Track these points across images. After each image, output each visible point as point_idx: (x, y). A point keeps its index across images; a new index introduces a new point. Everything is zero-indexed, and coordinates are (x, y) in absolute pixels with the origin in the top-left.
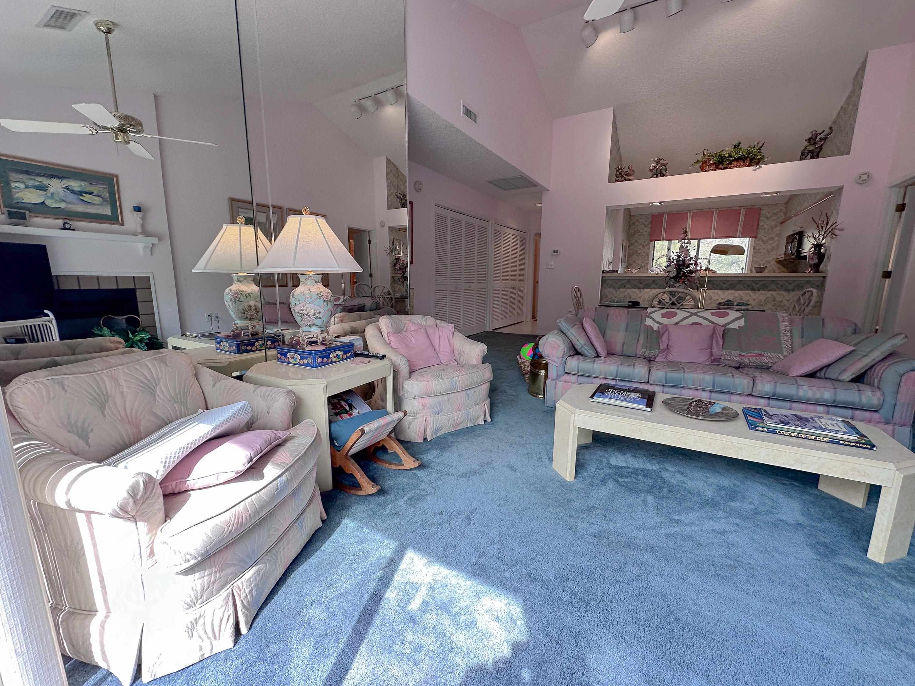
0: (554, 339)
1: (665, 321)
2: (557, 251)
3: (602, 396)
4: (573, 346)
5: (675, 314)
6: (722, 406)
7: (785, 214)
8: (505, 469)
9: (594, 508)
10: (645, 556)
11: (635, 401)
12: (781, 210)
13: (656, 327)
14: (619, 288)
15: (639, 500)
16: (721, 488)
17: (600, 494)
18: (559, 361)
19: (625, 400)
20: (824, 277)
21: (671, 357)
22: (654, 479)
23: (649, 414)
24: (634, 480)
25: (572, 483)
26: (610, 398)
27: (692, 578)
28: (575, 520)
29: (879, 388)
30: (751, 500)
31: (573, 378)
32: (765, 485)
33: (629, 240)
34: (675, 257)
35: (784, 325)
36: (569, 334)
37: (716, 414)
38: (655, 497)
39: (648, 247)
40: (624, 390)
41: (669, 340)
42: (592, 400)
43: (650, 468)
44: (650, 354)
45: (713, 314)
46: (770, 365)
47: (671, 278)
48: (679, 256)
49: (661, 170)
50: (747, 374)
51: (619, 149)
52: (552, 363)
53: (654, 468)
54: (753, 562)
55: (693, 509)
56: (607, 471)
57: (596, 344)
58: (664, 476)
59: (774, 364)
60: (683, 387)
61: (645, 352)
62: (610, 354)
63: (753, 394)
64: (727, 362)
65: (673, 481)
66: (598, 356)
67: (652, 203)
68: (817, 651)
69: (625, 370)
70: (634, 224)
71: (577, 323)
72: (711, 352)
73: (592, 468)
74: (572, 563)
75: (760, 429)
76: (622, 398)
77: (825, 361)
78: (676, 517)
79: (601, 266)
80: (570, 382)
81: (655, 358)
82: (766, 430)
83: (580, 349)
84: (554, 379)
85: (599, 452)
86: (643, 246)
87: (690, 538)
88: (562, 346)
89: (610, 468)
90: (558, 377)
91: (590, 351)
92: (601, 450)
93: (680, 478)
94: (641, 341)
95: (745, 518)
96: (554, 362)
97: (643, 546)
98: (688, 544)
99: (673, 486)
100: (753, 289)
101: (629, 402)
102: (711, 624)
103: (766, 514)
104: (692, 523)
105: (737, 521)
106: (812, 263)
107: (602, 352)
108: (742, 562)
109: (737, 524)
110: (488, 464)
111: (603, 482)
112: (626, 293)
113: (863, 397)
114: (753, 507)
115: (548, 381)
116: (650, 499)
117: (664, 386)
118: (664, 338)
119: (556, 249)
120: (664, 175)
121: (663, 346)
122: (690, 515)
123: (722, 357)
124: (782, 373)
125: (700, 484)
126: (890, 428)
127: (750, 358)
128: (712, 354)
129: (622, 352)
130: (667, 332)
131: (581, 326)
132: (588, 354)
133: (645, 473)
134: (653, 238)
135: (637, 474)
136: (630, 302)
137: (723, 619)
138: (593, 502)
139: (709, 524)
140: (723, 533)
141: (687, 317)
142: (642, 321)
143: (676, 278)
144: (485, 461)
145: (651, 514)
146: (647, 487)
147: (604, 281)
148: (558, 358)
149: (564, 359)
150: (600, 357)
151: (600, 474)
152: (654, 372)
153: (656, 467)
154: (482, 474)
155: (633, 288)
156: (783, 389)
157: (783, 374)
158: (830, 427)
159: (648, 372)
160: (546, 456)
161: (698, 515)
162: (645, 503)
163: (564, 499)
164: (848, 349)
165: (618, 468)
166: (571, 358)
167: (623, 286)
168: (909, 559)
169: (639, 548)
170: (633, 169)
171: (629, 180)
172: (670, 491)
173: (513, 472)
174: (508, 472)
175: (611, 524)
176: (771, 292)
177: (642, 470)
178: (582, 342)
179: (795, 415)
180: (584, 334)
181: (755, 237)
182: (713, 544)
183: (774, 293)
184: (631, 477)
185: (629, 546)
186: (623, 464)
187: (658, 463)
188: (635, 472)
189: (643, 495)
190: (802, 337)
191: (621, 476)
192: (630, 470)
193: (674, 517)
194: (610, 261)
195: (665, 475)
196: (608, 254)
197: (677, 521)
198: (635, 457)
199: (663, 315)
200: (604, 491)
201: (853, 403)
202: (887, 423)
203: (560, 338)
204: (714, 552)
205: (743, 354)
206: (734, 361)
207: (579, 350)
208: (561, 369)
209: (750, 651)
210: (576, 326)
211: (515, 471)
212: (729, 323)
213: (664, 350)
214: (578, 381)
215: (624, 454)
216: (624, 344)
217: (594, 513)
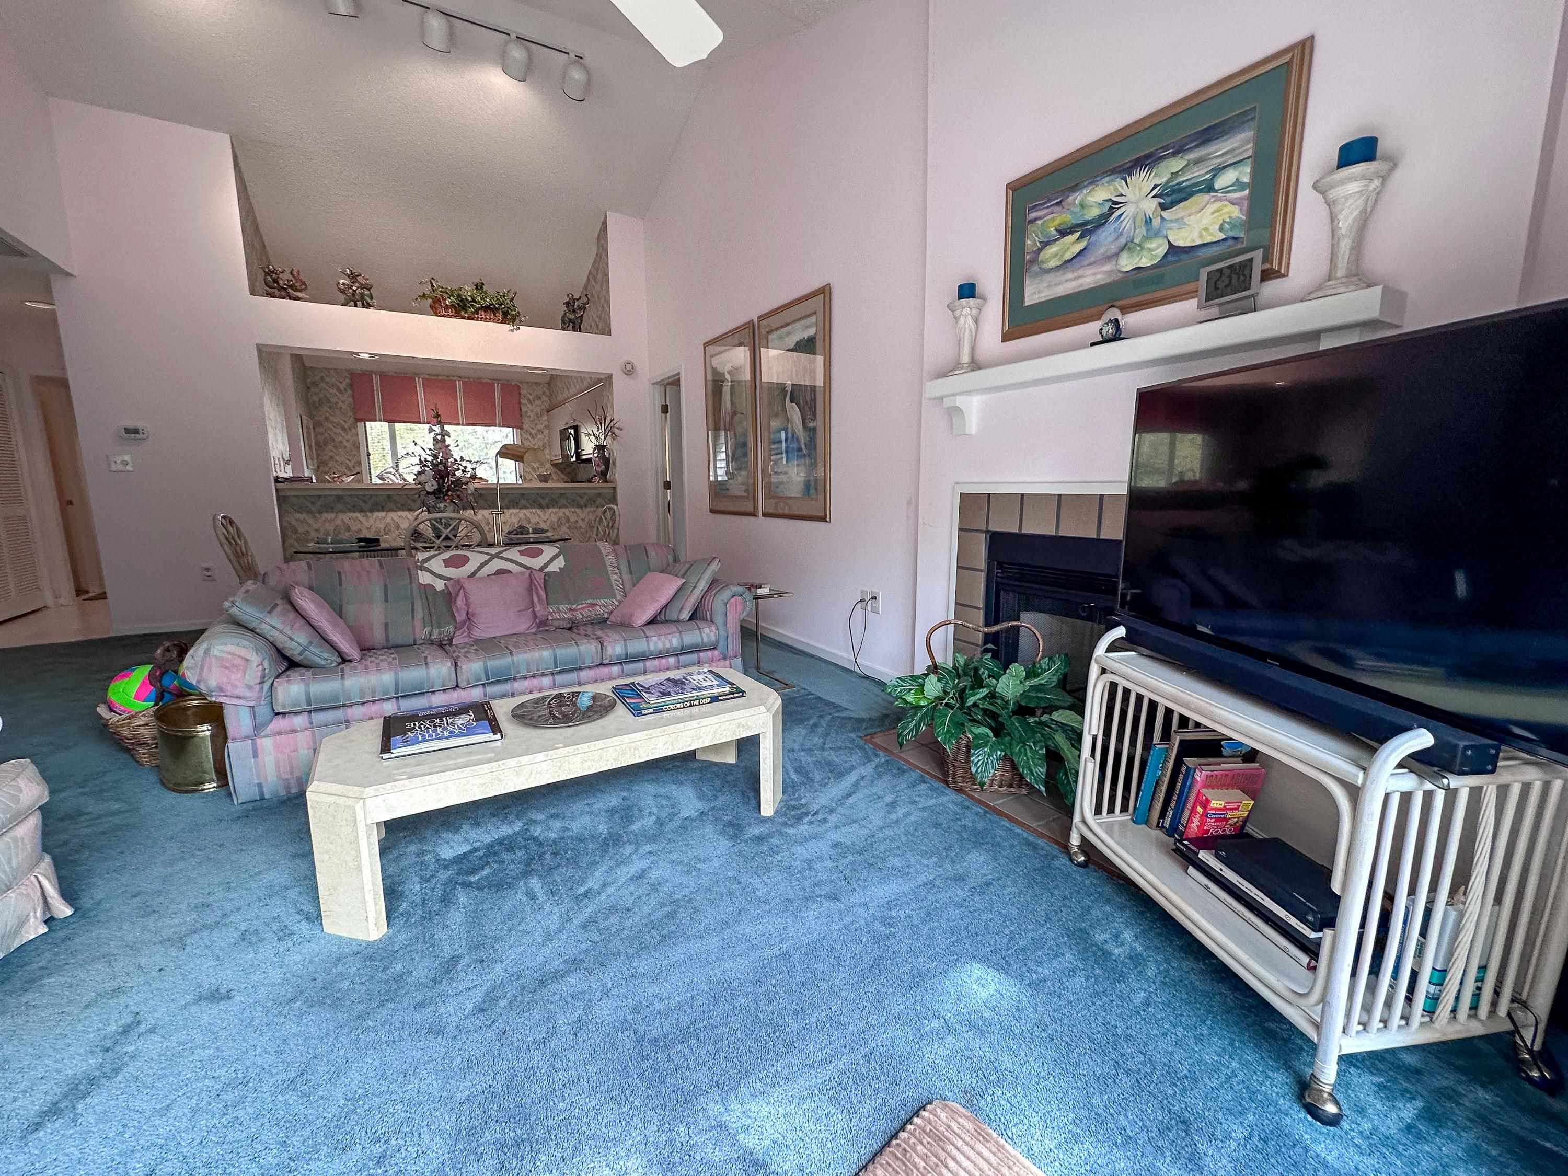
0: (230, 648)
1: (451, 572)
2: (136, 431)
3: (406, 743)
4: (279, 652)
5: (466, 560)
6: (591, 695)
7: (550, 397)
8: (194, 1009)
9: (455, 960)
10: (573, 982)
11: (470, 732)
12: (544, 393)
13: (439, 585)
14: (320, 513)
15: (519, 896)
16: (612, 812)
17: (453, 927)
18: (254, 694)
19: (452, 735)
20: (614, 488)
21: (477, 633)
22: (525, 847)
23: (498, 744)
24: (496, 866)
25: (389, 938)
26: (424, 741)
27: (642, 966)
28: (430, 1009)
29: (712, 621)
30: (648, 810)
31: (299, 721)
32: (653, 780)
33: (311, 416)
34: (430, 458)
35: (610, 560)
36: (265, 628)
37: (589, 708)
38: (541, 877)
39: (354, 431)
40: (441, 716)
41: (468, 604)
42: (386, 756)
43: (510, 831)
44: (440, 634)
45: (522, 553)
46: (606, 616)
47: (428, 493)
48: (435, 457)
49: (362, 295)
50: (586, 635)
51: (257, 228)
52: (236, 701)
53: (517, 829)
54: (686, 891)
55: (595, 863)
56: (444, 875)
57: (337, 638)
58: (537, 834)
59: (611, 613)
60: (515, 679)
61: (431, 633)
62: (366, 649)
63: (605, 662)
64: (556, 623)
65: (553, 835)
66: (344, 661)
67: (357, 354)
68: (778, 952)
69: (412, 675)
70: (315, 384)
71: (279, 601)
72: (534, 612)
73: (413, 887)
74: (467, 1093)
75: (647, 711)
76: (446, 734)
77: (663, 601)
78: (582, 890)
79: (269, 469)
80: (293, 731)
81: (451, 640)
82: (652, 710)
83: (300, 654)
84: (248, 737)
85: (412, 848)
86: (343, 428)
87: (612, 909)
88: (255, 659)
89: (446, 867)
90: (258, 728)
91: (326, 655)
92: (412, 842)
93: (557, 824)
94: (419, 614)
95: (653, 838)
96: (239, 697)
97: (562, 967)
98: (615, 919)
99: (555, 842)
100: (541, 507)
101: (462, 735)
102: (689, 1011)
103: (670, 820)
104: (604, 885)
105: (648, 848)
106: (599, 470)
107: (349, 648)
108: (678, 900)
109: (650, 852)
110: (126, 1030)
111: (446, 900)
112: (339, 522)
113: (704, 635)
114: (654, 818)
115: (232, 747)
116: (535, 883)
117: (483, 685)
118: (460, 602)
119: (130, 425)
120: (369, 306)
121: (461, 617)
122: (597, 874)
123: (550, 618)
124: (622, 625)
125: (586, 820)
126: (727, 662)
127: (582, 612)
128: (535, 617)
129: (387, 640)
130: (462, 593)
131: (289, 607)
132: (323, 662)
133: (507, 844)
134: (359, 416)
135: (496, 854)
136: (360, 540)
137: (695, 992)
138: (448, 952)
139: (625, 872)
140: (641, 875)
141: (487, 562)
142: (412, 578)
143: (438, 494)
144: (113, 1028)
145: (547, 907)
146: (522, 866)
147: (282, 500)
148: (250, 687)
149: (267, 686)
150: (350, 661)
151: (433, 890)
152: (464, 667)
153: (518, 826)
154: (117, 1071)
155: (350, 511)
156: (637, 646)
157: (625, 626)
158: (704, 684)
159: (453, 669)
160: (298, 917)
161: (605, 867)
162: (532, 896)
163: (387, 982)
164: (681, 582)
165: (460, 859)
166: (283, 679)
167: (329, 508)
168: (785, 798)
169: (557, 976)
170: (302, 277)
171: (299, 299)
172: (555, 854)
173: (223, 1005)
174: (210, 1013)
175: (498, 967)
176: (563, 510)
177: (501, 842)
178: (301, 641)
179: (668, 680)
180: (300, 622)
181: (521, 428)
182: (639, 897)
183: (566, 511)
184: (488, 863)
185: (542, 983)
186: (465, 848)
187: (518, 817)
188: (491, 851)
189: (521, 884)
190: (631, 573)
191: (473, 872)
192: (481, 853)
193: (579, 892)
194: (287, 457)
195: (537, 831)
196: (278, 445)
197: (586, 895)
198: (478, 824)
199: (448, 563)
200: (456, 917)
201: (697, 646)
202: (725, 658)
203: (246, 643)
204: (646, 909)
205: (574, 607)
206: (565, 619)
207: (297, 658)
208: (264, 711)
209: (735, 1008)
210: (278, 609)
211: (229, 998)
212: (546, 565)
213: (464, 623)
214: (311, 723)
215: (457, 830)
216: (386, 625)
217: (459, 968)
